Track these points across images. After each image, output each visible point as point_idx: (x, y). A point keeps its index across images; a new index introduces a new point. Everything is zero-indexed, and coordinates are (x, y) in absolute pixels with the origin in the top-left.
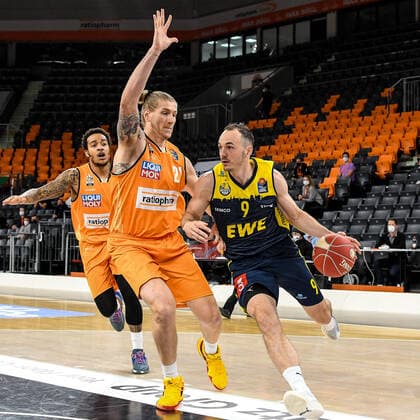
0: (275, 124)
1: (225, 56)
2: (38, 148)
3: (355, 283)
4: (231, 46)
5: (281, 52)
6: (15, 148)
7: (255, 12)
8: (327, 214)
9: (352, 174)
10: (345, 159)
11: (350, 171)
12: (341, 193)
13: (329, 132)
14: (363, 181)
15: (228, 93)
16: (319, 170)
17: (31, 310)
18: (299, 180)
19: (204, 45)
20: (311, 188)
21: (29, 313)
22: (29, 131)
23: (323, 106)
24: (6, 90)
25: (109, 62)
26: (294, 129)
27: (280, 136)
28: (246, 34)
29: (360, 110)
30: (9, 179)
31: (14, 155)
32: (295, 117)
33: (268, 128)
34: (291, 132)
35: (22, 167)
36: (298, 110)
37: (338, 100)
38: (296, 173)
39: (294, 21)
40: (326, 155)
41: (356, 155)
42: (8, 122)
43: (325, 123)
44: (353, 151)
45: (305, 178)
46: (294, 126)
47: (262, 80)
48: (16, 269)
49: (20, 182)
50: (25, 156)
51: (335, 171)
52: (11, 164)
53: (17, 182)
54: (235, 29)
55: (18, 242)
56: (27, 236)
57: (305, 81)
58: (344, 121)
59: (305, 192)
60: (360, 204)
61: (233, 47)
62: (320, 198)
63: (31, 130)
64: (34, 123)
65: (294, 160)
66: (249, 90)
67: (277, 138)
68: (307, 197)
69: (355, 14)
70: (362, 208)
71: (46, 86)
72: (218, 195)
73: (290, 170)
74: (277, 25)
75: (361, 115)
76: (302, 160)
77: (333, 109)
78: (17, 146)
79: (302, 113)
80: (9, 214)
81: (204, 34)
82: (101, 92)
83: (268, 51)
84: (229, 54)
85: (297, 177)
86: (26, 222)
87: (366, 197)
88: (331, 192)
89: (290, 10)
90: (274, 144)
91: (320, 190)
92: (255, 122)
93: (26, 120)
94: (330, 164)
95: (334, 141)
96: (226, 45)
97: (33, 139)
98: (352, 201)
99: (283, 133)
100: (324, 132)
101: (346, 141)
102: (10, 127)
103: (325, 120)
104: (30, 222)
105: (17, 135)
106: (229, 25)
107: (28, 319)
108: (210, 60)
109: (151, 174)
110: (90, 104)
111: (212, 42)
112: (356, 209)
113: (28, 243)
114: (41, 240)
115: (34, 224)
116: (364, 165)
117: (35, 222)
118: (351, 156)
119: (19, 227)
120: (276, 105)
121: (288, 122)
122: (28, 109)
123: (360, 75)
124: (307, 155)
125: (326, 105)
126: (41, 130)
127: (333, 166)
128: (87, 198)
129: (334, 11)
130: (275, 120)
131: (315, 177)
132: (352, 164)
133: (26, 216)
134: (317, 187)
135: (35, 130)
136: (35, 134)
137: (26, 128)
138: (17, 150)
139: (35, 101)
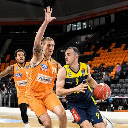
0: (93, 53)
1: (75, 30)
2: (10, 63)
3: (122, 109)
4: (77, 26)
5: (95, 28)
6: (1, 63)
7: (86, 14)
8: (112, 85)
9: (121, 71)
10: (118, 65)
11: (120, 70)
12: (117, 77)
13: (112, 56)
14: (124, 73)
15: (76, 42)
16: (109, 70)
18: (102, 73)
19: (68, 26)
20: (106, 76)
21: (7, 121)
23: (110, 47)
25: (34, 32)
26: (100, 55)
27: (95, 58)
28: (82, 21)
29: (123, 48)
32: (100, 51)
33: (91, 55)
34: (99, 56)
36: (101, 48)
37: (115, 45)
38: (101, 70)
39: (99, 17)
40: (111, 64)
41: (122, 64)
43: (111, 53)
44: (121, 63)
45: (104, 72)
46: (100, 54)
47: (88, 38)
48: (2, 106)
50: (5, 66)
51: (115, 70)
52: (0, 68)
54: (79, 20)
55: (3, 96)
56: (6, 94)
57: (104, 38)
58: (118, 52)
59: (104, 77)
60: (124, 81)
61: (78, 26)
62: (109, 79)
64: (8, 54)
65: (100, 66)
66: (84, 41)
67: (94, 58)
68: (105, 79)
69: (121, 14)
70: (124, 83)
71: (12, 41)
72: (68, 77)
73: (99, 70)
74: (93, 18)
75: (124, 50)
76: (103, 66)
77: (114, 48)
79: (103, 49)
81: (68, 22)
83: (90, 27)
84: (77, 29)
85: (101, 72)
86: (6, 89)
87: (126, 79)
88: (113, 77)
89: (98, 13)
90: (93, 60)
91: (109, 77)
92: (86, 53)
93: (5, 53)
94: (113, 67)
95: (114, 59)
96: (76, 26)
97: (8, 60)
98: (121, 80)
99: (96, 56)
100: (111, 56)
101: (118, 59)
103: (111, 51)
104: (7, 89)
106: (76, 19)
107: (7, 123)
108: (70, 31)
109: (44, 69)
111: (71, 25)
112: (122, 83)
113: (6, 96)
114: (11, 95)
115: (8, 90)
116: (125, 67)
117: (9, 89)
118: (120, 65)
119: (3, 90)
120: (93, 47)
121: (98, 52)
123: (123, 36)
124: (105, 64)
125: (111, 46)
126: (11, 56)
127: (114, 68)
128: (17, 75)
129: (113, 13)
130: (93, 52)
131: (107, 72)
132: (120, 67)
133: (5, 87)
134: (108, 75)
135: (8, 56)
136: (8, 58)
137: (5, 55)
138: (2, 63)
139: (9, 46)
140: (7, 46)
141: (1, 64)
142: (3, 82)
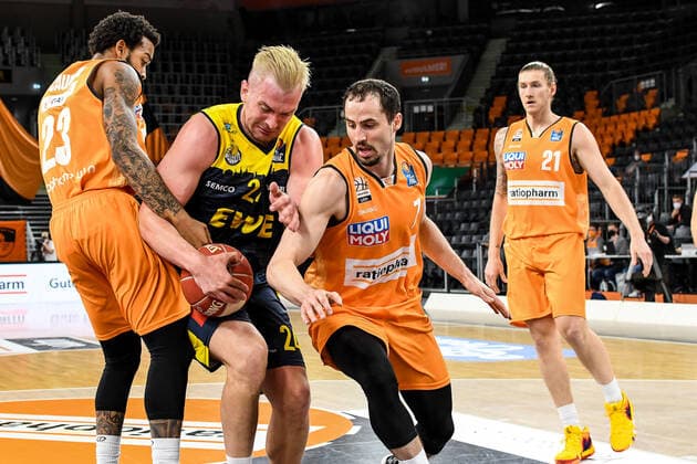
6: (475, 129)
17: (512, 348)
22: (492, 106)
24: (459, 54)
30: (470, 170)
31: (474, 138)
35: (486, 153)
42: (463, 95)
49: (484, 173)
52: (471, 149)
53: (481, 172)
63: (495, 103)
64: (498, 94)
78: (477, 125)
80: (473, 215)
82: (583, 47)
93: (488, 91)
97: (498, 115)
102: (468, 102)
105: (477, 111)
110: (570, 64)
122: (490, 75)
126: (507, 103)
135: (500, 103)
136: (500, 109)
137: (488, 101)
138: (478, 131)
139: (498, 66)
140: (494, 65)
141: (475, 132)
142: (484, 198)
